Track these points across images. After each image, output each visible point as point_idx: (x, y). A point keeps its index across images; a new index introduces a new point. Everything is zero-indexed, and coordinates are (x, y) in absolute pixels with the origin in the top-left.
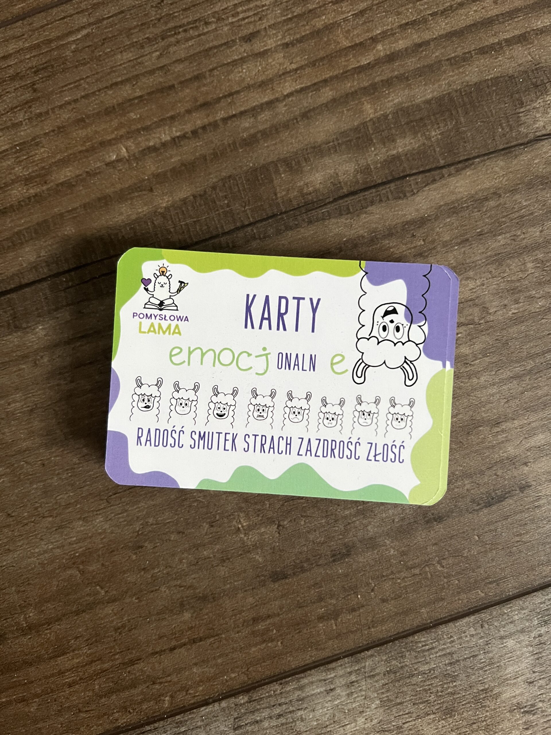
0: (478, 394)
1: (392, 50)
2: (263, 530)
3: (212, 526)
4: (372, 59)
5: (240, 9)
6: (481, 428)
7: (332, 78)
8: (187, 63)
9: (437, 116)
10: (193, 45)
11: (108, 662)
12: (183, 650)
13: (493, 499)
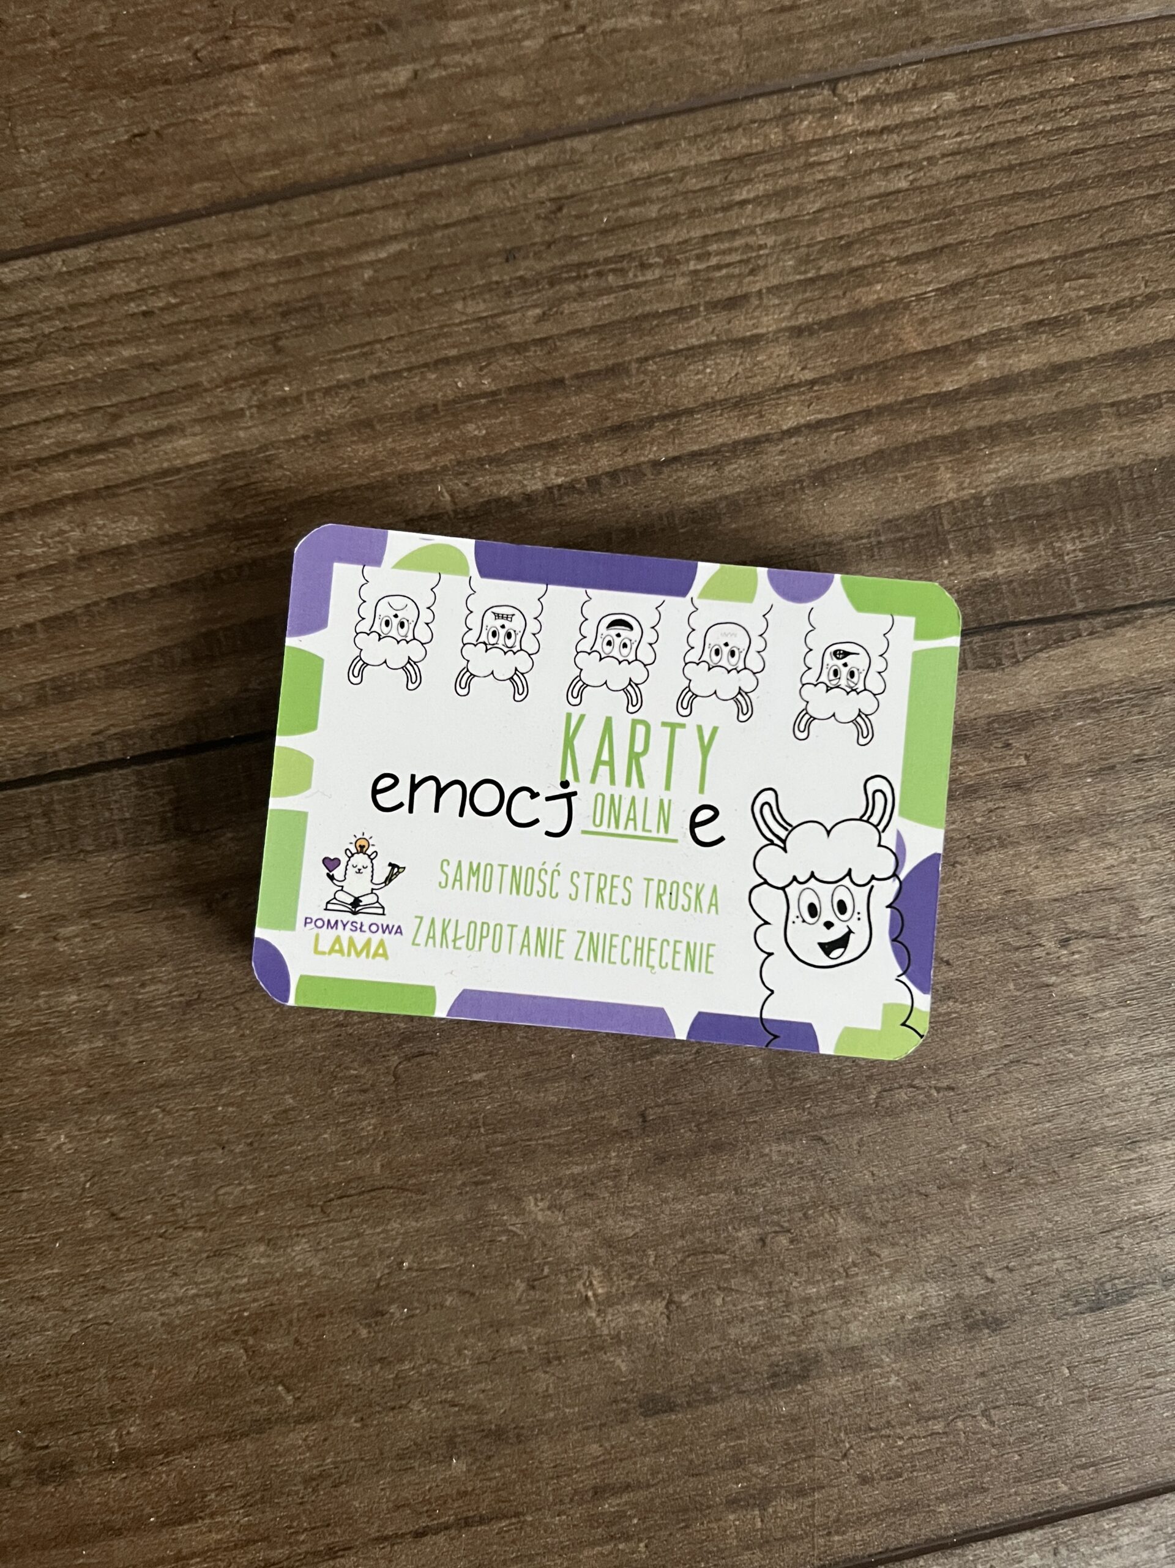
0: (1101, 1079)
1: (1006, 371)
2: (636, 1306)
3: (533, 1288)
4: (965, 382)
5: (714, 247)
6: (1097, 1149)
7: (881, 410)
8: (594, 339)
9: (1081, 513)
10: (610, 305)
11: (282, 1547)
12: (441, 1538)
13: (1107, 1295)
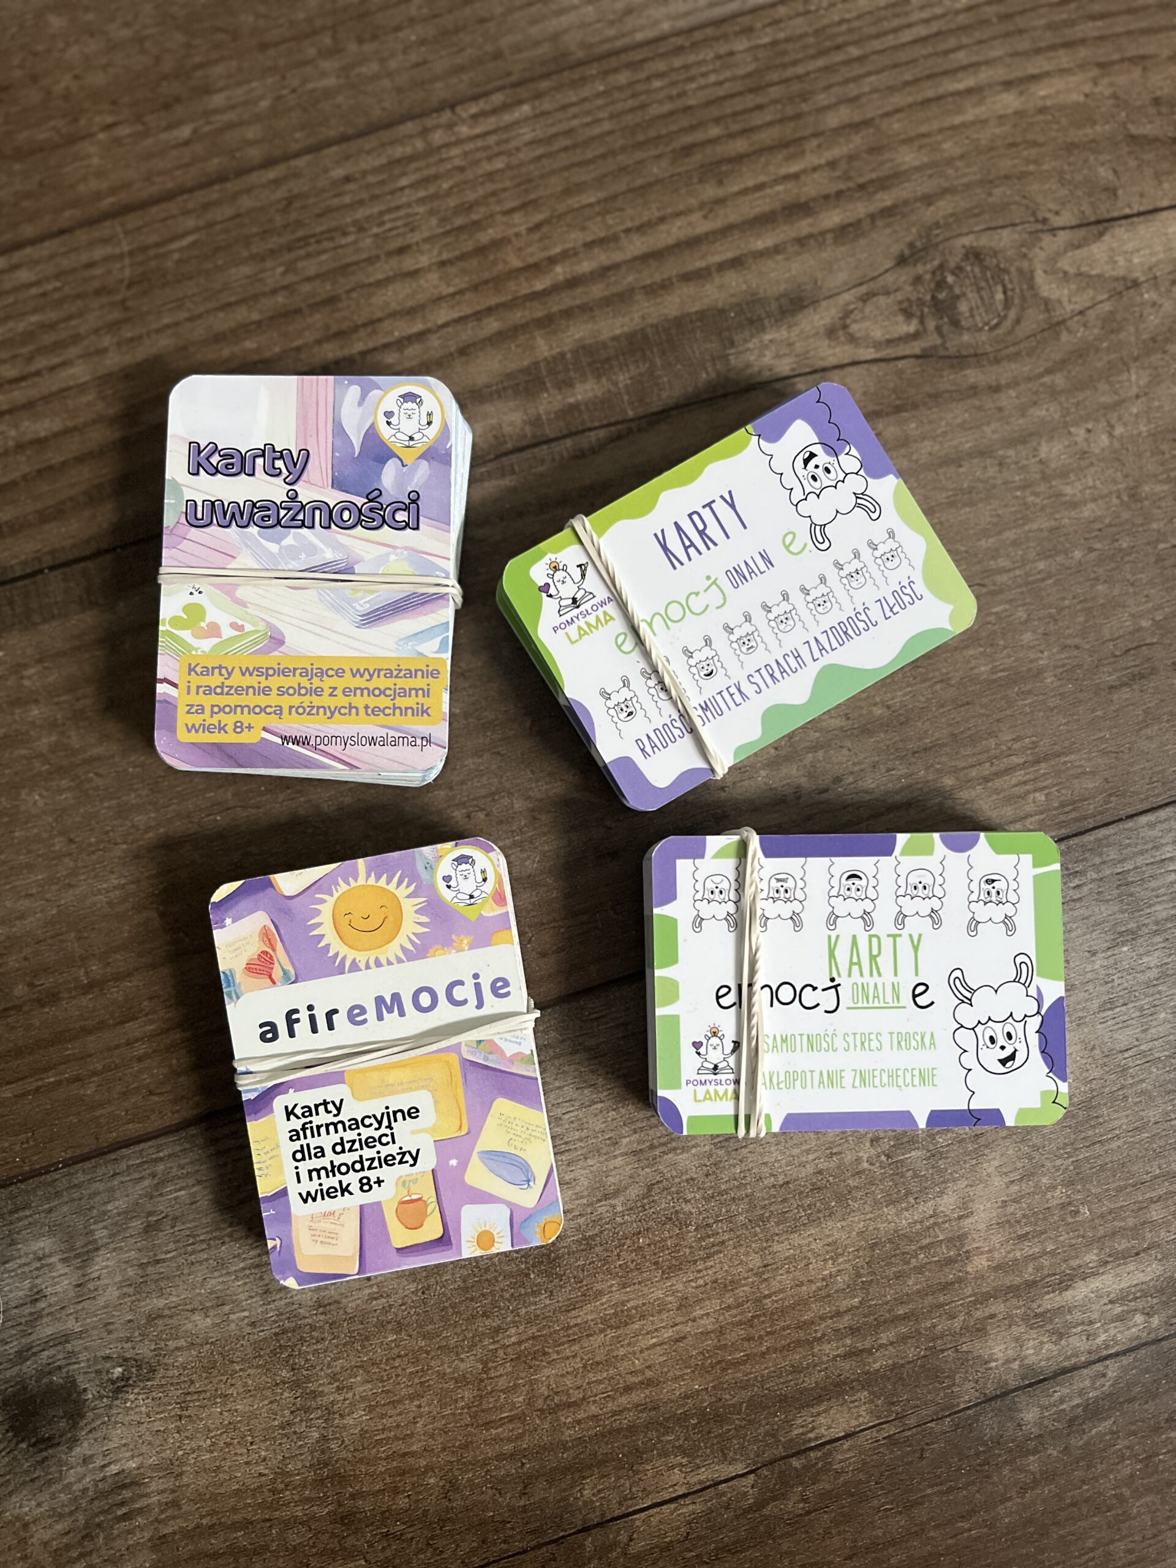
1: (574, 274)
4: (548, 283)
7: (498, 306)
8: (318, 282)
9: (627, 356)
10: (326, 260)
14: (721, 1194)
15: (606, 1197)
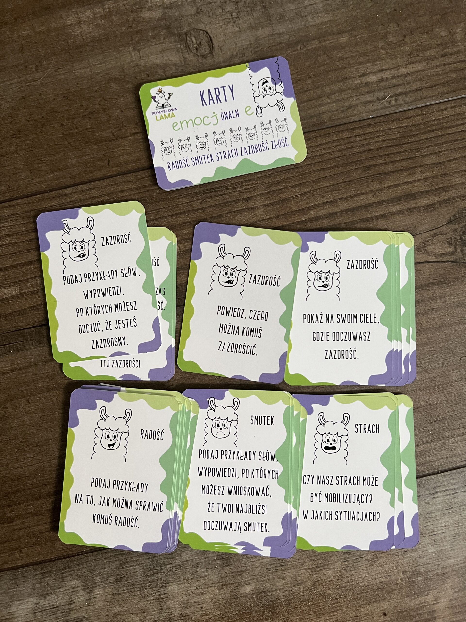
14: (342, 587)
15: (298, 584)
